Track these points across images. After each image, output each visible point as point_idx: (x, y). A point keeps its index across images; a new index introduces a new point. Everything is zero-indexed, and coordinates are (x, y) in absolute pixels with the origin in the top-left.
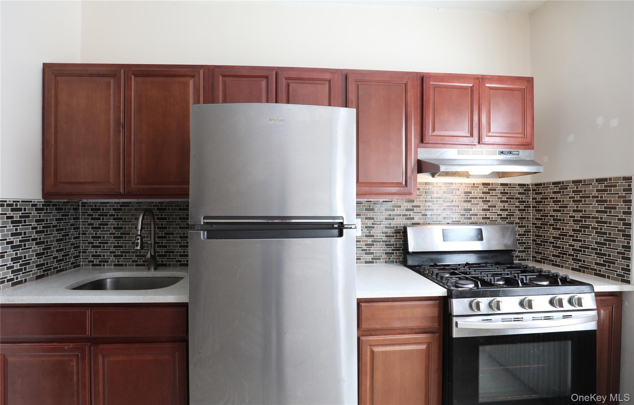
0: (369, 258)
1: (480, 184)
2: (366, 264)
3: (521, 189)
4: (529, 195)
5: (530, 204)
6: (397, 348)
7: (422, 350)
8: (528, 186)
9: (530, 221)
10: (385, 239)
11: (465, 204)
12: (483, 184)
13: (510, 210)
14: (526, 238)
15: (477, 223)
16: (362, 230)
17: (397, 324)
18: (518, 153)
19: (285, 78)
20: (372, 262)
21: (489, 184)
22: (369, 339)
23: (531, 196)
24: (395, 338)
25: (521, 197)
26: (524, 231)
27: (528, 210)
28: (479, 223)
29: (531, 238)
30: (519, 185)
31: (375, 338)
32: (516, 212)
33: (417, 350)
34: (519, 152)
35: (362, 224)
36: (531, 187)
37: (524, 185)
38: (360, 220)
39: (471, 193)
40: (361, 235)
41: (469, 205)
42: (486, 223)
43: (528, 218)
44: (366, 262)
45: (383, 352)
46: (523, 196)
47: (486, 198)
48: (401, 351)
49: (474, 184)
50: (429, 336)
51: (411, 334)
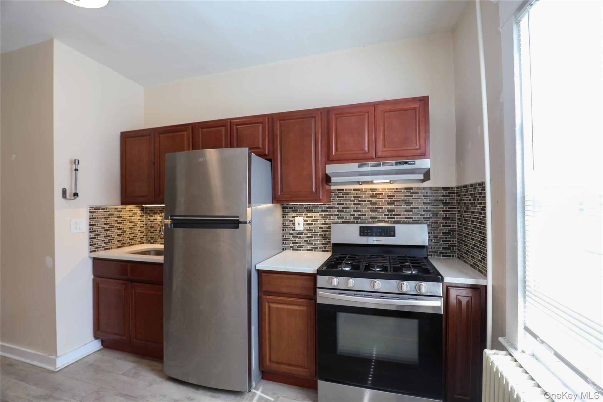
0: (310, 247)
1: (402, 189)
2: (307, 252)
3: (444, 192)
4: (454, 197)
5: (455, 206)
6: (286, 307)
7: (302, 311)
8: (453, 189)
9: (456, 221)
10: (321, 232)
11: (388, 206)
12: (406, 189)
13: (434, 211)
14: (450, 236)
15: (400, 222)
16: (304, 226)
17: (285, 290)
18: (414, 163)
19: (235, 125)
20: (312, 250)
21: (411, 188)
22: (267, 297)
23: (456, 198)
24: (284, 299)
25: (444, 199)
26: (448, 230)
27: (452, 211)
28: (402, 222)
29: (457, 237)
30: (443, 188)
31: (271, 297)
32: (440, 213)
33: (299, 310)
34: (415, 161)
35: (305, 221)
36: (455, 189)
37: (449, 188)
38: (302, 218)
39: (394, 196)
40: (303, 230)
41: (392, 207)
42: (409, 222)
43: (453, 218)
44: (308, 250)
45: (276, 308)
46: (448, 199)
47: (408, 201)
48: (288, 309)
49: (397, 189)
50: (306, 301)
51: (297, 298)
